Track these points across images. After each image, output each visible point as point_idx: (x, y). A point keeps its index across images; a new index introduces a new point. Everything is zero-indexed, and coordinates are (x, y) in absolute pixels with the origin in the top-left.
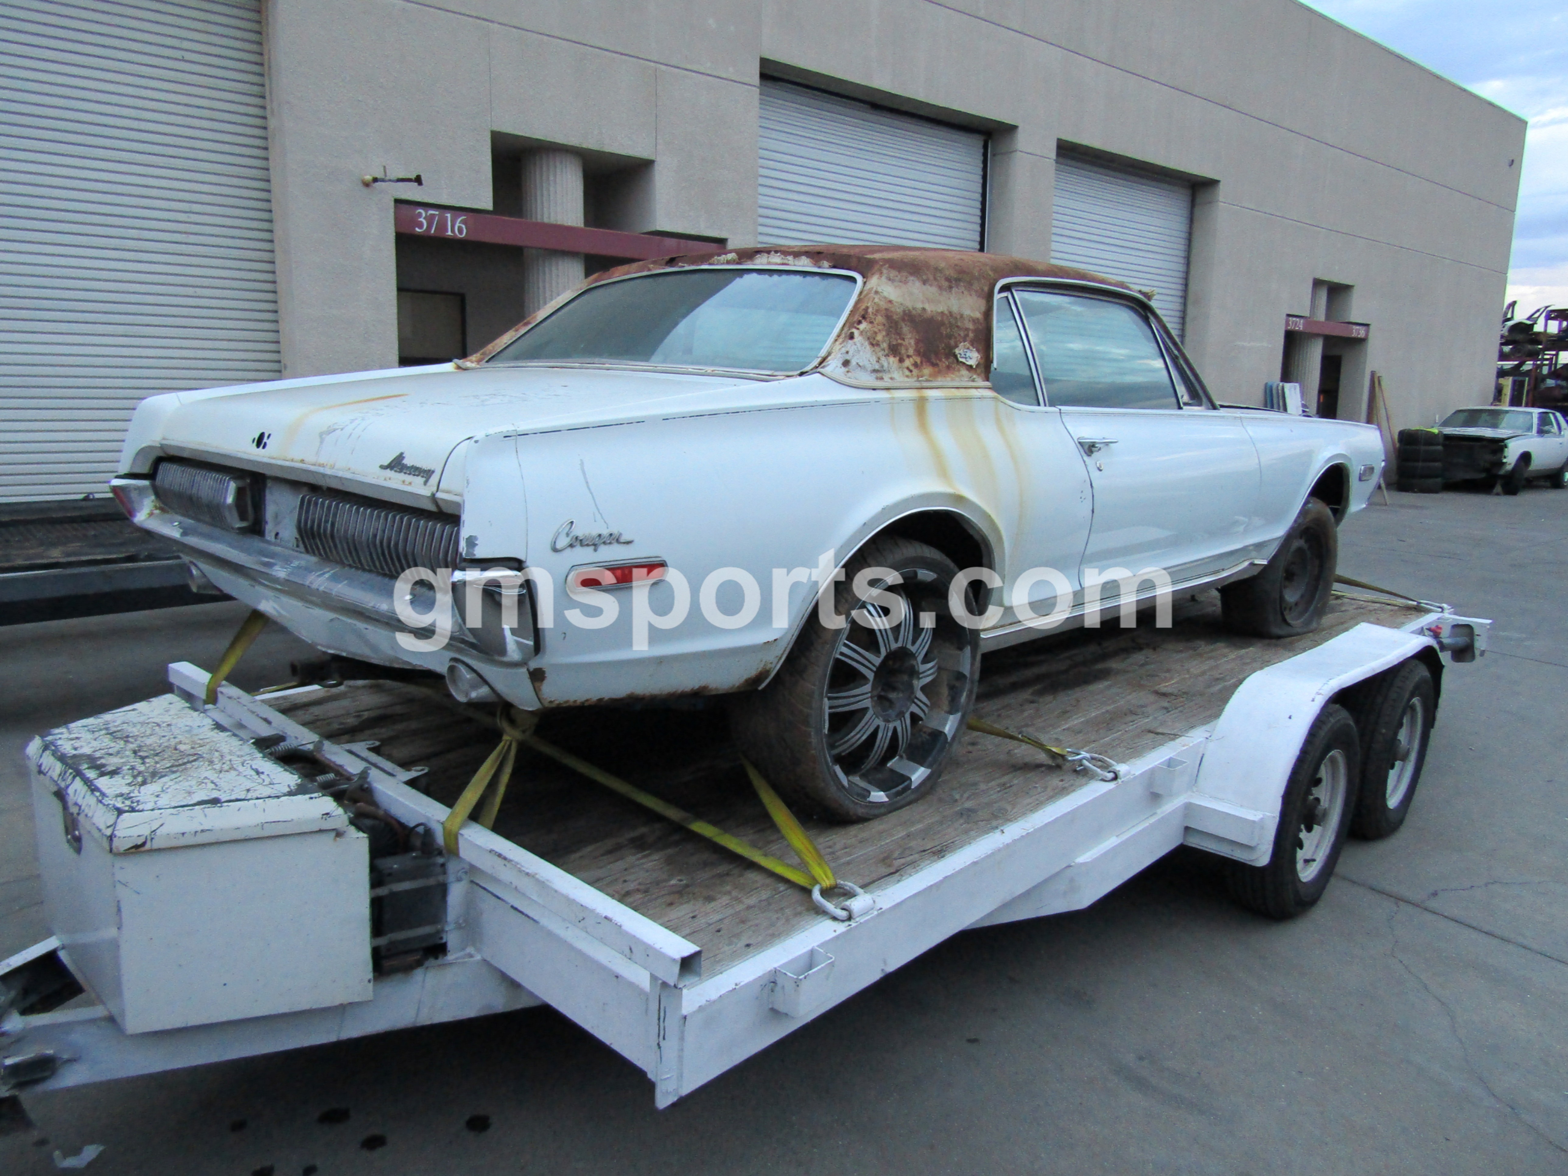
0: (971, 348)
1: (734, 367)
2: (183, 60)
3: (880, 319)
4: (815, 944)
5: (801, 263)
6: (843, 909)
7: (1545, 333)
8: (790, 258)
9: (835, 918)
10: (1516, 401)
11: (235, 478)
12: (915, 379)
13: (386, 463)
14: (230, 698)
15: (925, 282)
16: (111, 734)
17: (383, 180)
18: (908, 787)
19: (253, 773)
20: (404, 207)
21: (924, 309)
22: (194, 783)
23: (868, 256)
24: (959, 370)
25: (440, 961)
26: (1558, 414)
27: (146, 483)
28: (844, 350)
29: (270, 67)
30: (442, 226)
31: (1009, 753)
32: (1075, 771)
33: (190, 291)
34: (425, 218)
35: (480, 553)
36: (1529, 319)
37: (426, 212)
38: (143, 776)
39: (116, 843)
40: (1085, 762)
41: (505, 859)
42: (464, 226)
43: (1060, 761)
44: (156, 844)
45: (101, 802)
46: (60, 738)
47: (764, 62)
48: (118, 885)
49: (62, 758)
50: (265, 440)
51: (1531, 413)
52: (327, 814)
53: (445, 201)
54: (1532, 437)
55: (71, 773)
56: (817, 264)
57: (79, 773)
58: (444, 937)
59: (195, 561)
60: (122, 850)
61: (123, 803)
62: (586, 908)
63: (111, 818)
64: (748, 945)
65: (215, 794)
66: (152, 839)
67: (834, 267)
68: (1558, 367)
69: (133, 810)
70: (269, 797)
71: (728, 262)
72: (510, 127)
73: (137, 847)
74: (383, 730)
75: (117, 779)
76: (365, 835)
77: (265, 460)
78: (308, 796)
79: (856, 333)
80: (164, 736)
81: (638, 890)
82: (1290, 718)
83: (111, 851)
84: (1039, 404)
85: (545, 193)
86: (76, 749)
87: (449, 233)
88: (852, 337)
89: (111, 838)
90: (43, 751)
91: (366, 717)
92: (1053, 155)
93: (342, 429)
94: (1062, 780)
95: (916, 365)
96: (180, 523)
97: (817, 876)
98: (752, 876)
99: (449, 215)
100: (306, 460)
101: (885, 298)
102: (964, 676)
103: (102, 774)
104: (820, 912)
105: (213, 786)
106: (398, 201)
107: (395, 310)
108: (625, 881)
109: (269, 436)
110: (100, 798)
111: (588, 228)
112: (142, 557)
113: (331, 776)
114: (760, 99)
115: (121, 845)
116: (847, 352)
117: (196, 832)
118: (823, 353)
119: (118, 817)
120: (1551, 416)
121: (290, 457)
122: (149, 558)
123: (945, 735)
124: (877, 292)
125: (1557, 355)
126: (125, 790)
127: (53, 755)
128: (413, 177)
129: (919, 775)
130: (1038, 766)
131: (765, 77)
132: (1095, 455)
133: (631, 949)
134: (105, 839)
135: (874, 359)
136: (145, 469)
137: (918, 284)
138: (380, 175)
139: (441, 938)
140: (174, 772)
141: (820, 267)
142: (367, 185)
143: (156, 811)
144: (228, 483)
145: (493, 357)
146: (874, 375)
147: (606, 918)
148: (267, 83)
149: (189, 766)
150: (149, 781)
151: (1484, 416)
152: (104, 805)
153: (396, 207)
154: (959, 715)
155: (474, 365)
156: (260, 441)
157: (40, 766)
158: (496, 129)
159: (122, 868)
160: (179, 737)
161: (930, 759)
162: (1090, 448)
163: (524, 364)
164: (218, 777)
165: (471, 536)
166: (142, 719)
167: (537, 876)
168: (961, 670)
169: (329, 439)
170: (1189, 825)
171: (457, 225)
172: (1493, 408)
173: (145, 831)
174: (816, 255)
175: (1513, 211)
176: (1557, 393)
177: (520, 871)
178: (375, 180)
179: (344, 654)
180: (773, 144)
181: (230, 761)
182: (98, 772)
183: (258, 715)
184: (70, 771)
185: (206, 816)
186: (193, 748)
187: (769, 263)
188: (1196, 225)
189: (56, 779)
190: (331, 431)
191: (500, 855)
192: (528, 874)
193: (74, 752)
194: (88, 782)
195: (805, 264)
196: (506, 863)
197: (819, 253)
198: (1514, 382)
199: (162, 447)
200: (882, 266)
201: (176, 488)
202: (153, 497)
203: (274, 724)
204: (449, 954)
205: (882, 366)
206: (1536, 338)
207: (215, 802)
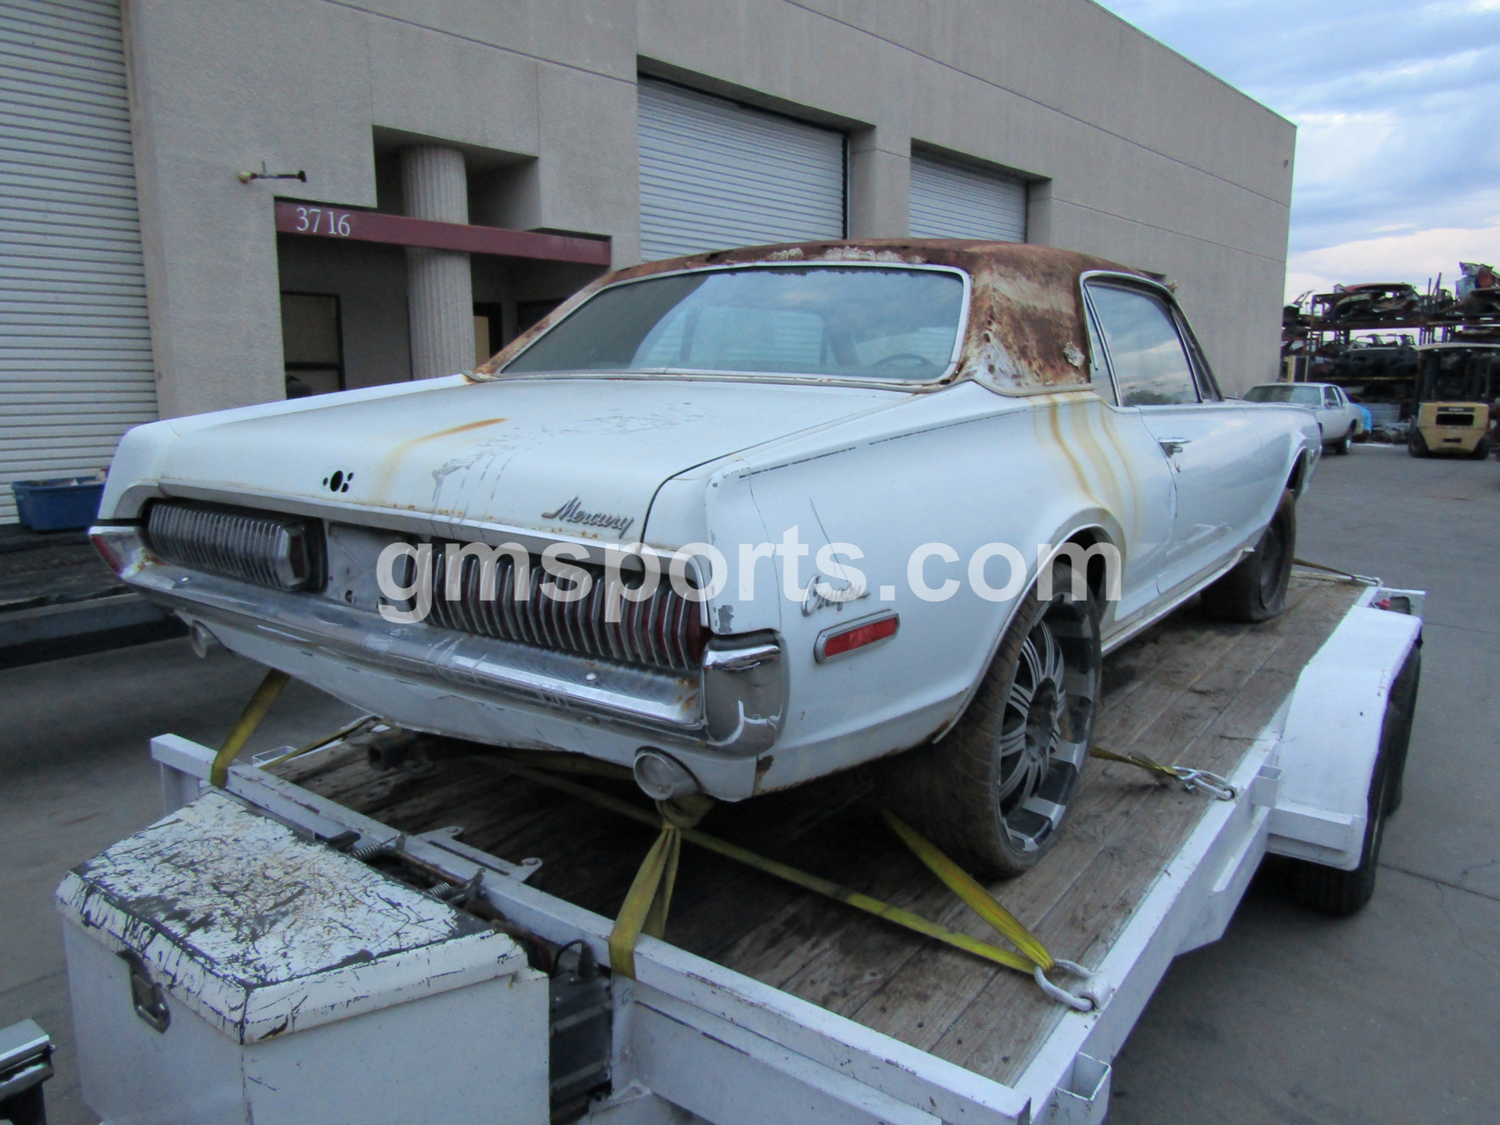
0: (1075, 348)
1: (857, 375)
2: (34, 46)
3: (1006, 319)
4: (1076, 1047)
5: (886, 258)
6: (1083, 997)
7: (1312, 316)
8: (871, 253)
9: (1075, 1009)
10: (1299, 378)
11: (286, 527)
12: (1042, 383)
13: (553, 511)
14: (250, 780)
15: (1029, 278)
16: (168, 860)
17: (262, 177)
18: (1049, 830)
19: (389, 907)
20: (285, 205)
21: (1035, 307)
22: (320, 929)
23: (967, 250)
24: (1069, 373)
25: (604, 1103)
26: (1339, 389)
27: (130, 529)
28: (985, 354)
29: (131, 54)
30: (325, 224)
31: (1104, 773)
32: (1186, 790)
33: (51, 297)
34: (307, 217)
35: (737, 626)
36: (1295, 303)
37: (308, 210)
38: (248, 925)
39: (249, 1029)
40: (1197, 780)
41: (713, 984)
42: (347, 225)
43: (1166, 780)
44: (299, 1025)
45: (210, 971)
46: (105, 874)
47: (641, 59)
48: (250, 1084)
49: (122, 905)
50: (345, 480)
51: (1318, 388)
52: (504, 956)
53: (326, 197)
54: (1321, 409)
55: (145, 929)
56: (906, 259)
57: (158, 929)
58: (609, 1073)
59: (202, 621)
60: (256, 1038)
61: (245, 972)
62: (854, 1049)
63: (237, 997)
64: (1005, 1060)
65: (358, 946)
66: (294, 1018)
67: (928, 262)
68: (1324, 344)
69: (265, 983)
70: (431, 943)
71: (791, 258)
72: (389, 122)
73: (275, 1032)
74: (424, 799)
75: (215, 931)
76: (545, 974)
77: (350, 506)
78: (478, 936)
79: (991, 335)
80: (240, 859)
81: (834, 994)
82: (1361, 714)
83: (242, 1042)
84: (1117, 405)
85: (428, 190)
86: (135, 889)
87: (333, 232)
88: (987, 339)
89: (241, 1025)
90: (88, 895)
91: (393, 783)
92: (908, 153)
93: (468, 468)
94: (1180, 803)
95: (1041, 369)
96: (190, 578)
97: (1032, 956)
98: (947, 959)
99: (331, 213)
100: (417, 505)
101: (1004, 296)
102: (1089, 701)
103: (193, 927)
104: (1056, 1001)
105: (345, 932)
106: (278, 199)
107: (278, 314)
108: (813, 983)
109: (350, 476)
110: (208, 966)
111: (474, 226)
112: (53, 599)
113: (446, 886)
114: (639, 98)
115: (254, 1031)
116: (989, 357)
117: (349, 1001)
118: (956, 357)
119: (248, 995)
120: (1334, 390)
121: (391, 501)
122: (61, 600)
123: (1073, 765)
124: (995, 290)
125: (1322, 335)
126: (236, 949)
127: (106, 900)
128: (296, 172)
129: (1055, 812)
130: (1145, 788)
131: (642, 75)
132: (1176, 455)
133: (932, 1101)
134: (229, 1026)
135: (1011, 364)
136: (133, 513)
137: (1024, 279)
138: (258, 171)
139: (606, 1076)
140: (285, 914)
141: (910, 263)
142: (244, 181)
143: (295, 981)
144: (280, 533)
145: (508, 366)
146: (1015, 381)
147: (888, 1062)
148: (128, 72)
149: (298, 902)
150: (259, 929)
151: (1277, 392)
152: (218, 976)
153: (276, 206)
154: (1085, 743)
155: (487, 376)
156: (336, 482)
157: (88, 914)
158: (378, 124)
159: (253, 1061)
160: (259, 857)
161: (1062, 795)
162: (1169, 449)
163: (566, 375)
164: (346, 917)
165: (724, 606)
166: (197, 833)
167: (767, 1007)
168: (1084, 694)
169: (449, 480)
170: (1275, 832)
171: (341, 223)
172: (1281, 384)
173: (285, 1009)
174: (904, 249)
175: (1288, 206)
176: (1325, 370)
177: (739, 1000)
178: (254, 176)
179: (438, 733)
180: (649, 142)
181: (346, 889)
182: (184, 924)
183: (296, 802)
184: (143, 925)
185: (358, 978)
186: (287, 873)
187: (844, 259)
188: (1030, 220)
189: (121, 935)
190: (449, 469)
191: (703, 980)
192: (752, 1004)
193: (136, 895)
194: (175, 940)
195: (890, 260)
196: (714, 989)
197: (905, 248)
198: (1298, 360)
199: (160, 487)
200: (989, 260)
201: (186, 536)
202: (142, 548)
203: (321, 813)
204: (613, 1093)
205: (1018, 371)
206: (1304, 321)
207: (364, 957)
